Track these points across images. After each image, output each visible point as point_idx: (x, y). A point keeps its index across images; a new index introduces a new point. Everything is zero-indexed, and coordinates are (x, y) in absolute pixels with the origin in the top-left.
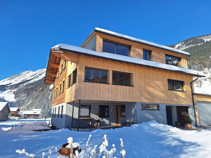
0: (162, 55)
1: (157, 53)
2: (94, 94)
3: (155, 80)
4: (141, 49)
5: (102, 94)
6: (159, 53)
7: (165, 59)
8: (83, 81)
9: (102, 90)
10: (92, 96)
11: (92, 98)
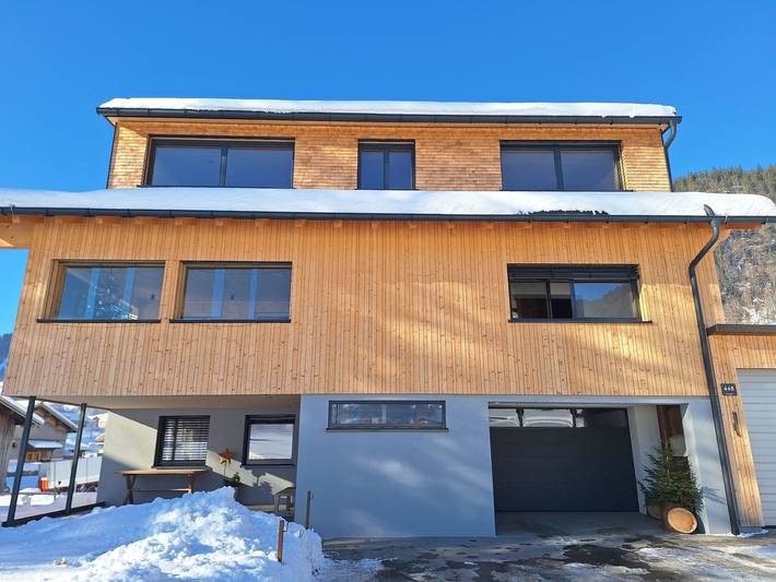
0: (478, 149)
1: (448, 147)
2: (78, 369)
3: (424, 276)
4: (350, 146)
5: (113, 367)
6: (461, 144)
7: (495, 169)
8: (34, 322)
9: (115, 351)
10: (67, 380)
11: (65, 389)
